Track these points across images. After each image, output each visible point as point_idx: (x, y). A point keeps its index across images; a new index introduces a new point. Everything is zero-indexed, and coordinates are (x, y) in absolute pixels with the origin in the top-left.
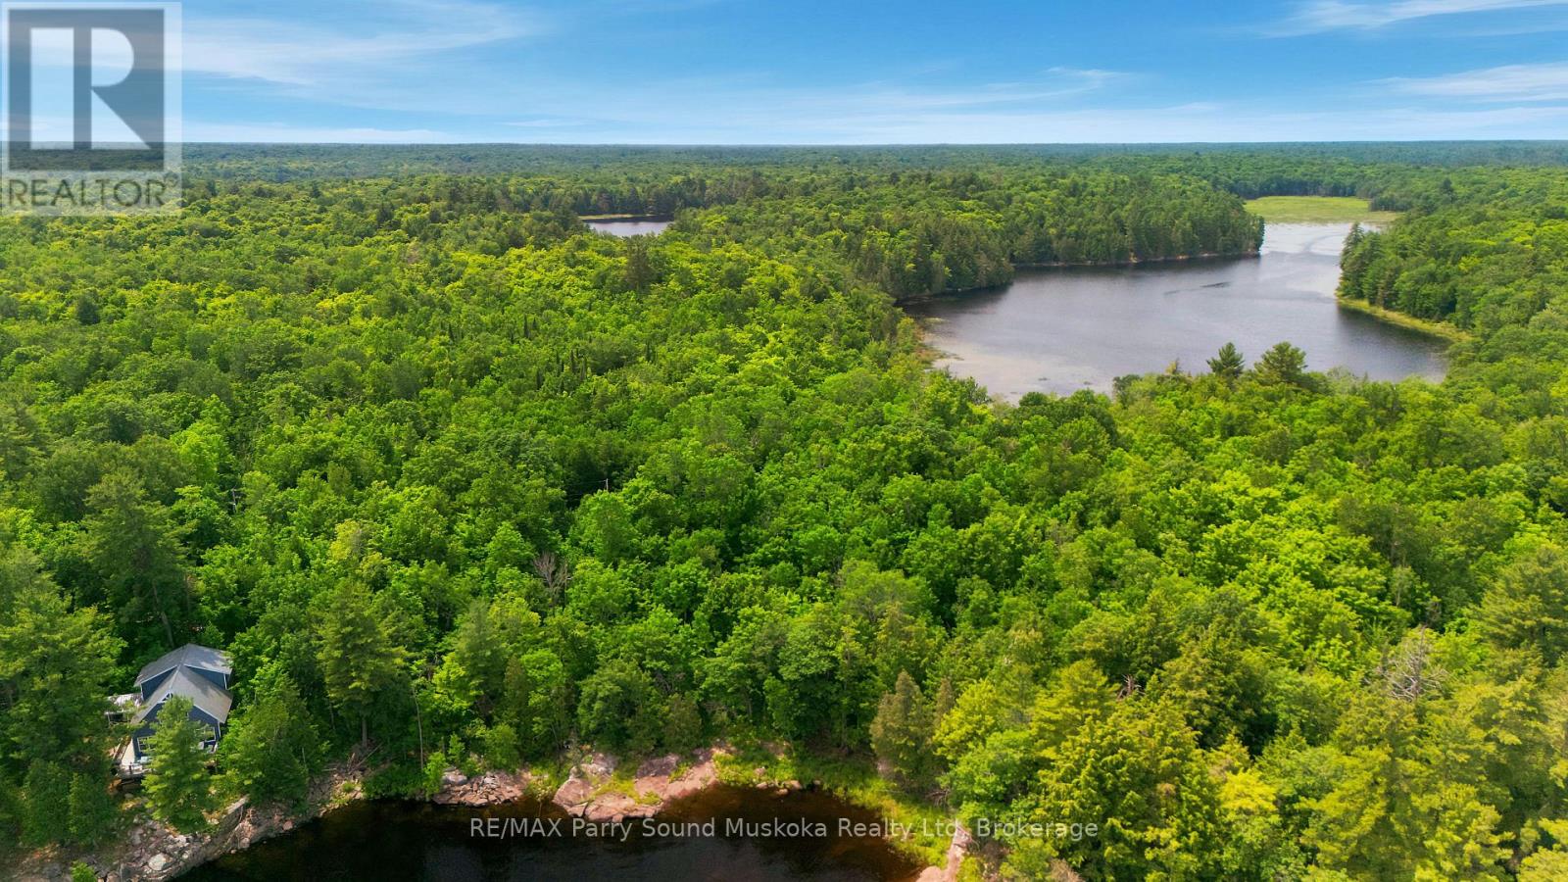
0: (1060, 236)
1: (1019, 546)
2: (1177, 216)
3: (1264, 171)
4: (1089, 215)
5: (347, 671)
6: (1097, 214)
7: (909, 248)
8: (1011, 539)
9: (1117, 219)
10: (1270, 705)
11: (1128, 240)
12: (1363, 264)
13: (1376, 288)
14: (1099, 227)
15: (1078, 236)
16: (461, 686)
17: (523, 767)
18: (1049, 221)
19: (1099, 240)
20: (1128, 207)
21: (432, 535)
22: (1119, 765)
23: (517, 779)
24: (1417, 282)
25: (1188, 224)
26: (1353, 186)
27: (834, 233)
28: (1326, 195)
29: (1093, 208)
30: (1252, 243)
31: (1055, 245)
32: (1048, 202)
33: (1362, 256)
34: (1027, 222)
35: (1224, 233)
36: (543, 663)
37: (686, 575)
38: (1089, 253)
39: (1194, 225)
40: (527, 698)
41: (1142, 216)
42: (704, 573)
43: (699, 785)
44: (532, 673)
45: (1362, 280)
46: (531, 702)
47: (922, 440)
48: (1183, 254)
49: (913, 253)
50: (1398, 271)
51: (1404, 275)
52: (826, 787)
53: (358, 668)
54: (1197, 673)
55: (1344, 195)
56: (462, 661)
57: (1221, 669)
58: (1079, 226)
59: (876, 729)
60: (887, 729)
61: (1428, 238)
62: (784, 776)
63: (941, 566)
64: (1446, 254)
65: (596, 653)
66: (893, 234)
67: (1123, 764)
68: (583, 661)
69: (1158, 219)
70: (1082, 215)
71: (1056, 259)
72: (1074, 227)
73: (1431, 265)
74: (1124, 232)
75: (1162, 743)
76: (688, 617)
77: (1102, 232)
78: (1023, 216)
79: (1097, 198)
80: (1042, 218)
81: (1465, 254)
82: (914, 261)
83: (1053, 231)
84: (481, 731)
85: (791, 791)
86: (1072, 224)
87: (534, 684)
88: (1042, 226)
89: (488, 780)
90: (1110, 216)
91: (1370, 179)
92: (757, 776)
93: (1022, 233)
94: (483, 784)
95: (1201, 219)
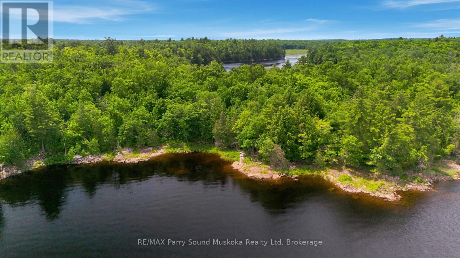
0: (232, 53)
1: (246, 91)
2: (263, 48)
3: (282, 43)
4: (239, 48)
5: (36, 123)
6: (242, 48)
7: (191, 53)
8: (244, 89)
9: (248, 49)
10: (322, 110)
11: (251, 54)
12: (313, 55)
13: (317, 61)
14: (243, 51)
15: (237, 53)
16: (78, 130)
17: (101, 154)
18: (229, 49)
19: (243, 54)
20: (250, 46)
21: (59, 92)
22: (289, 119)
23: (100, 157)
24: (327, 58)
25: (266, 50)
26: (304, 47)
27: (168, 49)
28: (298, 49)
29: (240, 46)
30: (283, 56)
31: (231, 55)
32: (228, 45)
33: (313, 53)
34: (223, 49)
35: (276, 53)
36: (106, 120)
37: (148, 100)
38: (241, 58)
39: (268, 51)
40: (101, 131)
41: (254, 48)
42: (153, 99)
43: (161, 154)
44: (102, 123)
45: (313, 59)
46: (103, 132)
47: (213, 70)
48: (265, 59)
49: (192, 54)
50: (322, 56)
51: (324, 56)
52: (200, 151)
53: (41, 122)
54: (304, 102)
55: (302, 49)
56: (77, 122)
57: (310, 101)
58: (238, 51)
59: (214, 131)
60: (218, 130)
61: (329, 47)
62: (186, 149)
63: (225, 96)
64: (333, 51)
65: (122, 119)
66: (186, 50)
67: (290, 118)
68: (118, 121)
69: (258, 49)
70: (238, 48)
71: (232, 60)
72: (236, 51)
73: (330, 53)
74: (249, 52)
75: (299, 113)
76: (151, 111)
77: (244, 52)
78: (222, 48)
79: (241, 44)
80: (227, 48)
81: (338, 50)
82: (193, 56)
83: (230, 52)
84: (86, 142)
85: (189, 153)
86: (235, 50)
87: (104, 127)
88: (227, 50)
89: (90, 157)
90: (245, 48)
91: (309, 44)
92: (178, 150)
93: (222, 52)
94: (88, 158)
95: (269, 49)
